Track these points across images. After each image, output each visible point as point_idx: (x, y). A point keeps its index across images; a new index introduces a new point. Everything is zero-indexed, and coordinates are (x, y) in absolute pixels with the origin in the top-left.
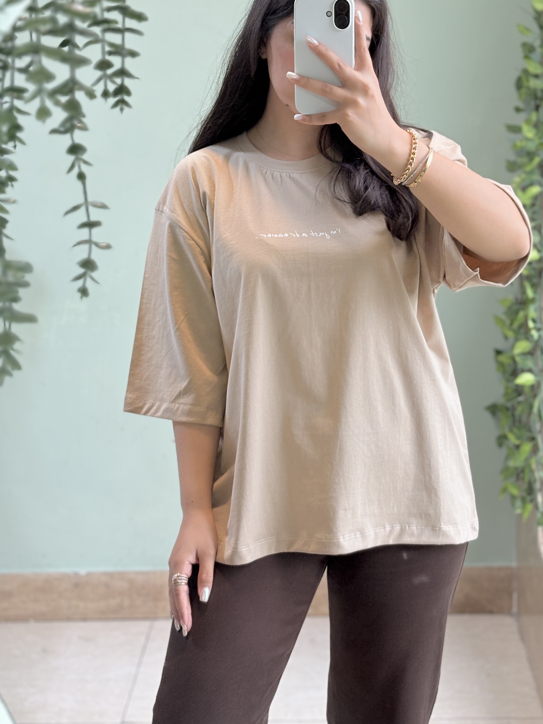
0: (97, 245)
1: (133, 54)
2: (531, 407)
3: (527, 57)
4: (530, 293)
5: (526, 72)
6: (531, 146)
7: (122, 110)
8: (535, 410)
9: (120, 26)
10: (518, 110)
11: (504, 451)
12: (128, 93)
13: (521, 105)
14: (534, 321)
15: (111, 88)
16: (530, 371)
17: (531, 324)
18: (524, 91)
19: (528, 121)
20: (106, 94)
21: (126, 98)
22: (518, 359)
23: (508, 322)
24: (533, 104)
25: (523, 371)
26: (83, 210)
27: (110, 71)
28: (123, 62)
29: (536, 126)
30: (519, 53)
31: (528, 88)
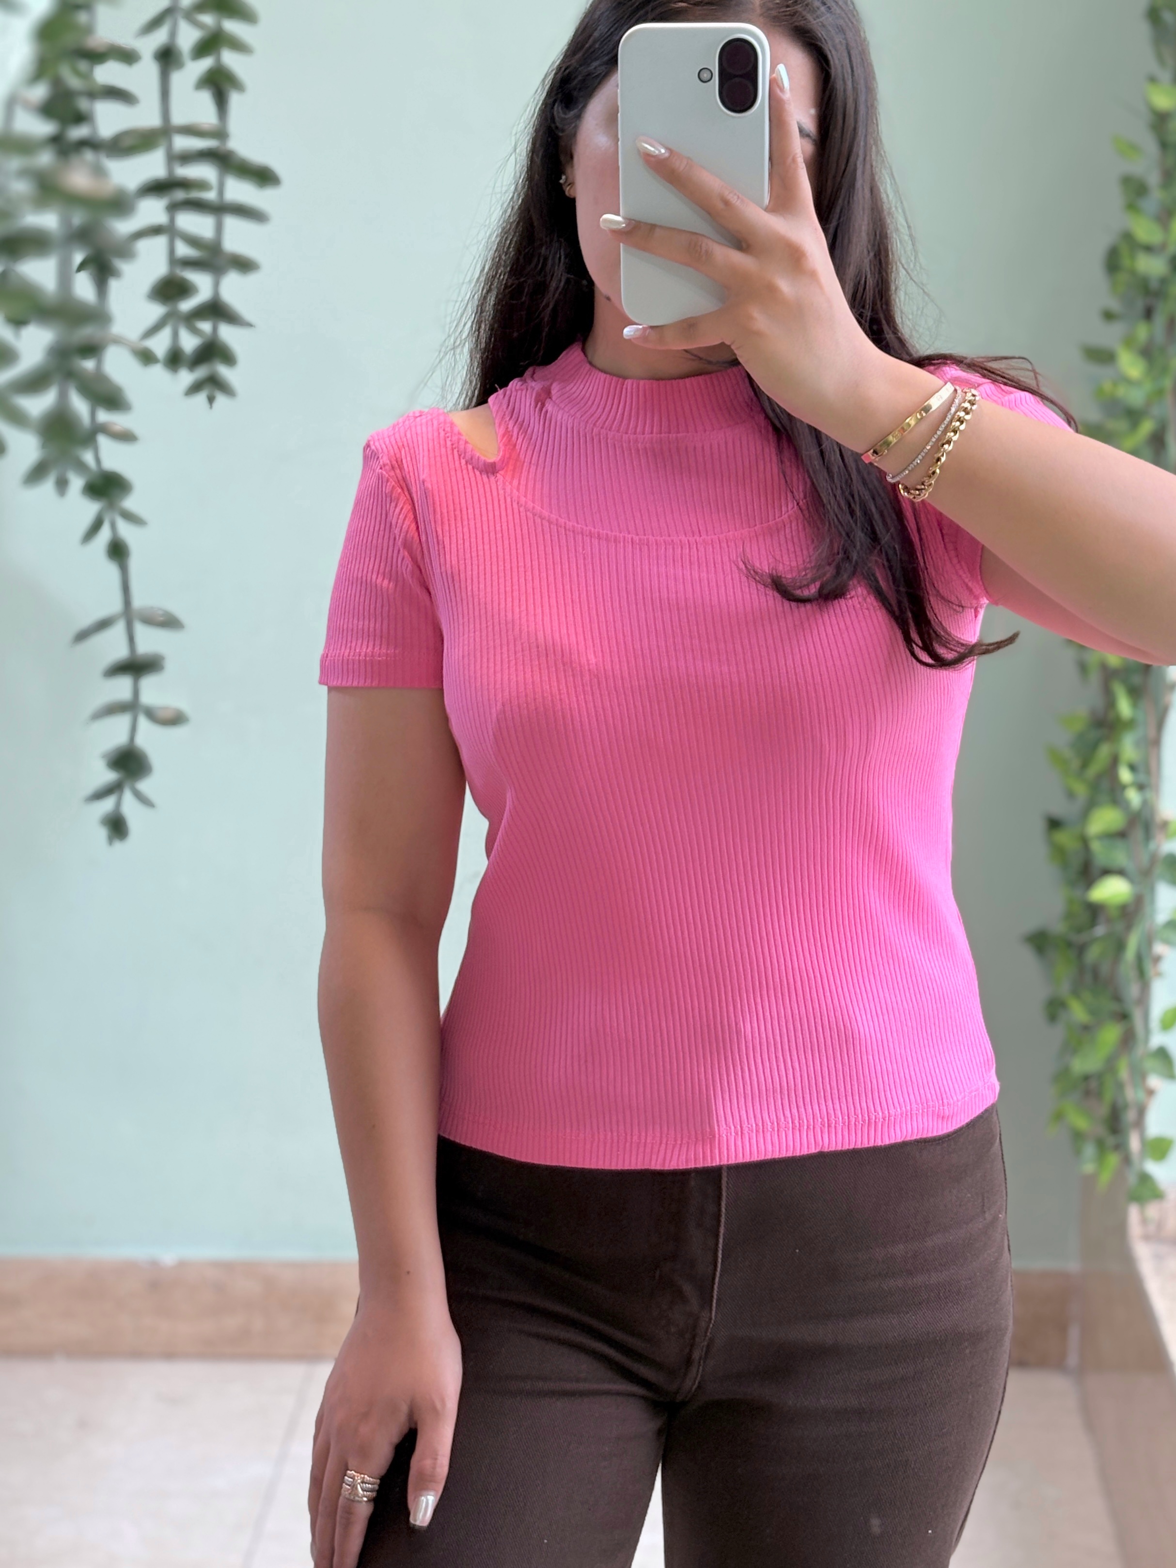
0: (151, 714)
1: (244, 265)
2: (1120, 946)
3: (1132, 207)
4: (1124, 707)
5: (1128, 237)
6: (1136, 397)
7: (211, 400)
8: (1130, 953)
9: (211, 196)
10: (1109, 316)
11: (1057, 1033)
12: (228, 358)
13: (1114, 305)
14: (1133, 768)
15: (189, 343)
16: (1121, 872)
17: (1125, 775)
18: (1122, 277)
19: (1129, 341)
20: (175, 359)
21: (223, 371)
22: (1096, 847)
23: (1075, 764)
24: (1140, 305)
25: (1107, 872)
26: (119, 629)
27: (186, 305)
28: (216, 285)
29: (1147, 353)
30: (1115, 196)
31: (1133, 272)
